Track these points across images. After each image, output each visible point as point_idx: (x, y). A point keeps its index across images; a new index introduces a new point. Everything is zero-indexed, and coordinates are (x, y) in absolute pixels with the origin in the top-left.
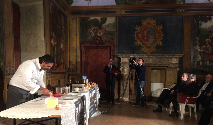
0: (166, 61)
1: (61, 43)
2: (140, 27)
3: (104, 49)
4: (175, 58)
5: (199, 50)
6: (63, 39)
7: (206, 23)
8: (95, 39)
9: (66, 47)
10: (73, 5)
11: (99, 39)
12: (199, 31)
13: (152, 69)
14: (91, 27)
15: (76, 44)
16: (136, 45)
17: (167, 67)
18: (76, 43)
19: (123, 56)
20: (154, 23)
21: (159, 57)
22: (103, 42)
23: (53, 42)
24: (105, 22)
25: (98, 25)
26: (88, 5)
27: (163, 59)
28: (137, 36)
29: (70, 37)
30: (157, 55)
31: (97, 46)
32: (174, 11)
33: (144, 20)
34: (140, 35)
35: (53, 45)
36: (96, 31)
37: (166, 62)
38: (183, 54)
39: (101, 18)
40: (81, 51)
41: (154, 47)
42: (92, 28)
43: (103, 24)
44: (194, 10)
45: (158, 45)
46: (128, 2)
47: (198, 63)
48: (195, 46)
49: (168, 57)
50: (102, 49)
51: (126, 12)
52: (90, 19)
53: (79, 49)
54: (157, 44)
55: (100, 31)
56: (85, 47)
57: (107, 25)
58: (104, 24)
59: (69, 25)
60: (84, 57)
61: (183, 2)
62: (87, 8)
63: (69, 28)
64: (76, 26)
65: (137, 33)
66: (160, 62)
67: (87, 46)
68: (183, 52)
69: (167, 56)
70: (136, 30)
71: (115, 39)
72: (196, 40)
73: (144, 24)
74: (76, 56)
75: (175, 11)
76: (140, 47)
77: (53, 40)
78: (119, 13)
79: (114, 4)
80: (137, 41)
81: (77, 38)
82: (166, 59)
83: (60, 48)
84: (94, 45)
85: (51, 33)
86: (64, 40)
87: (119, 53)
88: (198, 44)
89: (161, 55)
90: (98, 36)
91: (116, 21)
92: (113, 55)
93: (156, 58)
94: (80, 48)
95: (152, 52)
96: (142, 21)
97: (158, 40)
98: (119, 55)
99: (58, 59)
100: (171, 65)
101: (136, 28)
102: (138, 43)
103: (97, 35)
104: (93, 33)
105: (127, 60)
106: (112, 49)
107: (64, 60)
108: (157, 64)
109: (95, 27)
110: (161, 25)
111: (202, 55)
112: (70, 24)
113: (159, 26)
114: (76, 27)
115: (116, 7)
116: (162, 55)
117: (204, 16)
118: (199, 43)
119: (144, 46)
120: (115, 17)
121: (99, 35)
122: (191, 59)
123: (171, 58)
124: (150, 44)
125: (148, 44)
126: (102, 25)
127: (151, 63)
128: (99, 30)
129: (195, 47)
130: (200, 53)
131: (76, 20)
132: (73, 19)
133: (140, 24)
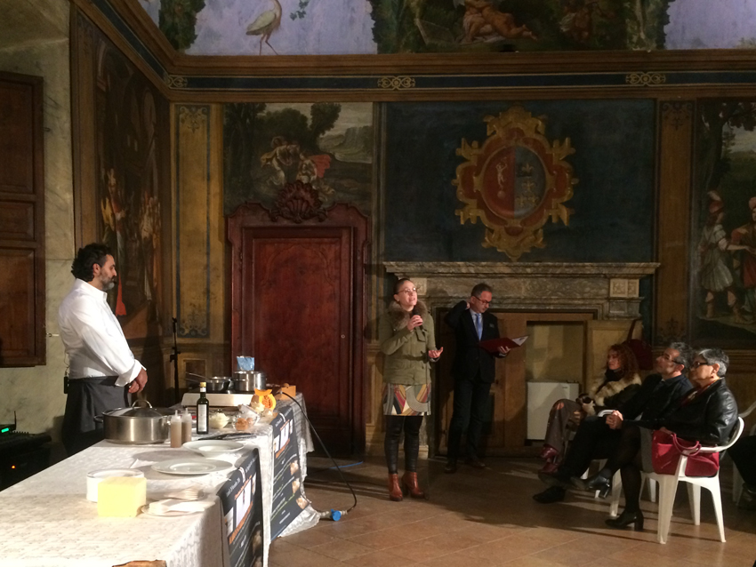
0: (589, 288)
1: (142, 214)
2: (480, 146)
3: (326, 240)
4: (625, 278)
5: (723, 243)
6: (152, 195)
7: (749, 134)
8: (289, 196)
9: (162, 230)
10: (194, 50)
11: (307, 196)
12: (723, 165)
13: (530, 323)
14: (272, 143)
15: (208, 218)
16: (462, 223)
17: (592, 315)
18: (208, 212)
19: (408, 269)
20: (537, 132)
21: (558, 271)
22: (323, 206)
23: (107, 211)
24: (330, 126)
25: (304, 136)
26: (256, 52)
27: (577, 281)
28: (467, 183)
29: (181, 184)
30: (550, 263)
31: (294, 224)
32: (621, 79)
33: (496, 115)
34: (477, 181)
35: (109, 225)
36: (291, 162)
37: (586, 295)
38: (657, 261)
39: (312, 107)
40: (228, 244)
41: (536, 232)
42: (277, 150)
43: (324, 133)
44: (703, 78)
45: (554, 220)
46: (427, 41)
47: (721, 297)
48: (705, 229)
49: (594, 271)
50: (316, 240)
51: (420, 82)
52: (265, 111)
53: (220, 240)
54: (550, 218)
55: (308, 162)
56: (246, 228)
57: (340, 136)
58: (327, 133)
59: (177, 134)
60: (241, 271)
61: (654, 45)
62: (254, 65)
63: (177, 147)
64: (208, 138)
65: (468, 173)
66: (563, 292)
67: (252, 225)
68: (657, 253)
69: (590, 268)
70: (463, 160)
71: (375, 198)
72: (711, 201)
73: (494, 133)
74: (207, 266)
75: (625, 83)
76: (477, 230)
77: (107, 201)
78: (391, 87)
79: (370, 47)
80: (464, 205)
81: (212, 192)
82: (585, 282)
83: (139, 236)
84: (285, 223)
85: (103, 172)
86: (156, 198)
87: (390, 256)
88: (718, 221)
89: (567, 267)
90: (300, 181)
91: (377, 119)
92: (364, 266)
93: (545, 275)
94: (223, 235)
95: (529, 251)
96: (485, 120)
97: (554, 201)
98: (392, 266)
99: (128, 283)
100: (607, 305)
101: (461, 152)
102: (471, 213)
103: (298, 177)
104: (278, 168)
105: (425, 285)
106: (362, 238)
107: (155, 284)
108: (550, 304)
109: (290, 143)
110: (567, 140)
111: (736, 263)
112: (181, 132)
113: (556, 144)
114: (208, 144)
115: (377, 63)
116: (571, 267)
117: (740, 104)
118: (721, 216)
119: (495, 227)
120: (374, 102)
121: (305, 179)
122: (689, 280)
123: (608, 278)
124: (519, 217)
125: (513, 217)
126: (317, 134)
127: (525, 299)
128: (306, 157)
129: (706, 234)
130: (728, 257)
131: (207, 112)
132: (194, 109)
133: (477, 134)
